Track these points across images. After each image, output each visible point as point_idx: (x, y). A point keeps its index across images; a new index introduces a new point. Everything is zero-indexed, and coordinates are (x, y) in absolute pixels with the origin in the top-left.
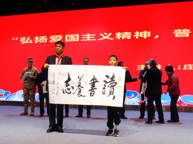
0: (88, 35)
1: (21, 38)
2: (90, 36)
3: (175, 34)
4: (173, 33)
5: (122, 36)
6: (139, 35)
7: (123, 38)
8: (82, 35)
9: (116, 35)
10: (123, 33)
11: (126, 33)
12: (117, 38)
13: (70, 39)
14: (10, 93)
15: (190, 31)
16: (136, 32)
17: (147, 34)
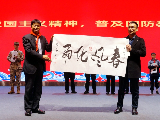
0: (25, 22)
2: (27, 23)
3: (96, 24)
4: (95, 23)
5: (54, 24)
6: (69, 24)
7: (55, 26)
8: (20, 22)
9: (49, 23)
10: (55, 21)
11: (58, 22)
12: (50, 26)
13: (9, 24)
15: (108, 23)
16: (66, 21)
17: (75, 23)
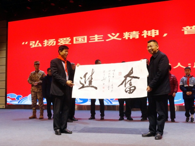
0: (96, 36)
1: (31, 42)
2: (98, 37)
3: (184, 31)
4: (182, 30)
6: (147, 34)
8: (90, 37)
9: (124, 35)
10: (131, 32)
11: (134, 32)
12: (125, 38)
13: (78, 41)
14: (22, 97)
16: (144, 31)
17: (155, 33)
